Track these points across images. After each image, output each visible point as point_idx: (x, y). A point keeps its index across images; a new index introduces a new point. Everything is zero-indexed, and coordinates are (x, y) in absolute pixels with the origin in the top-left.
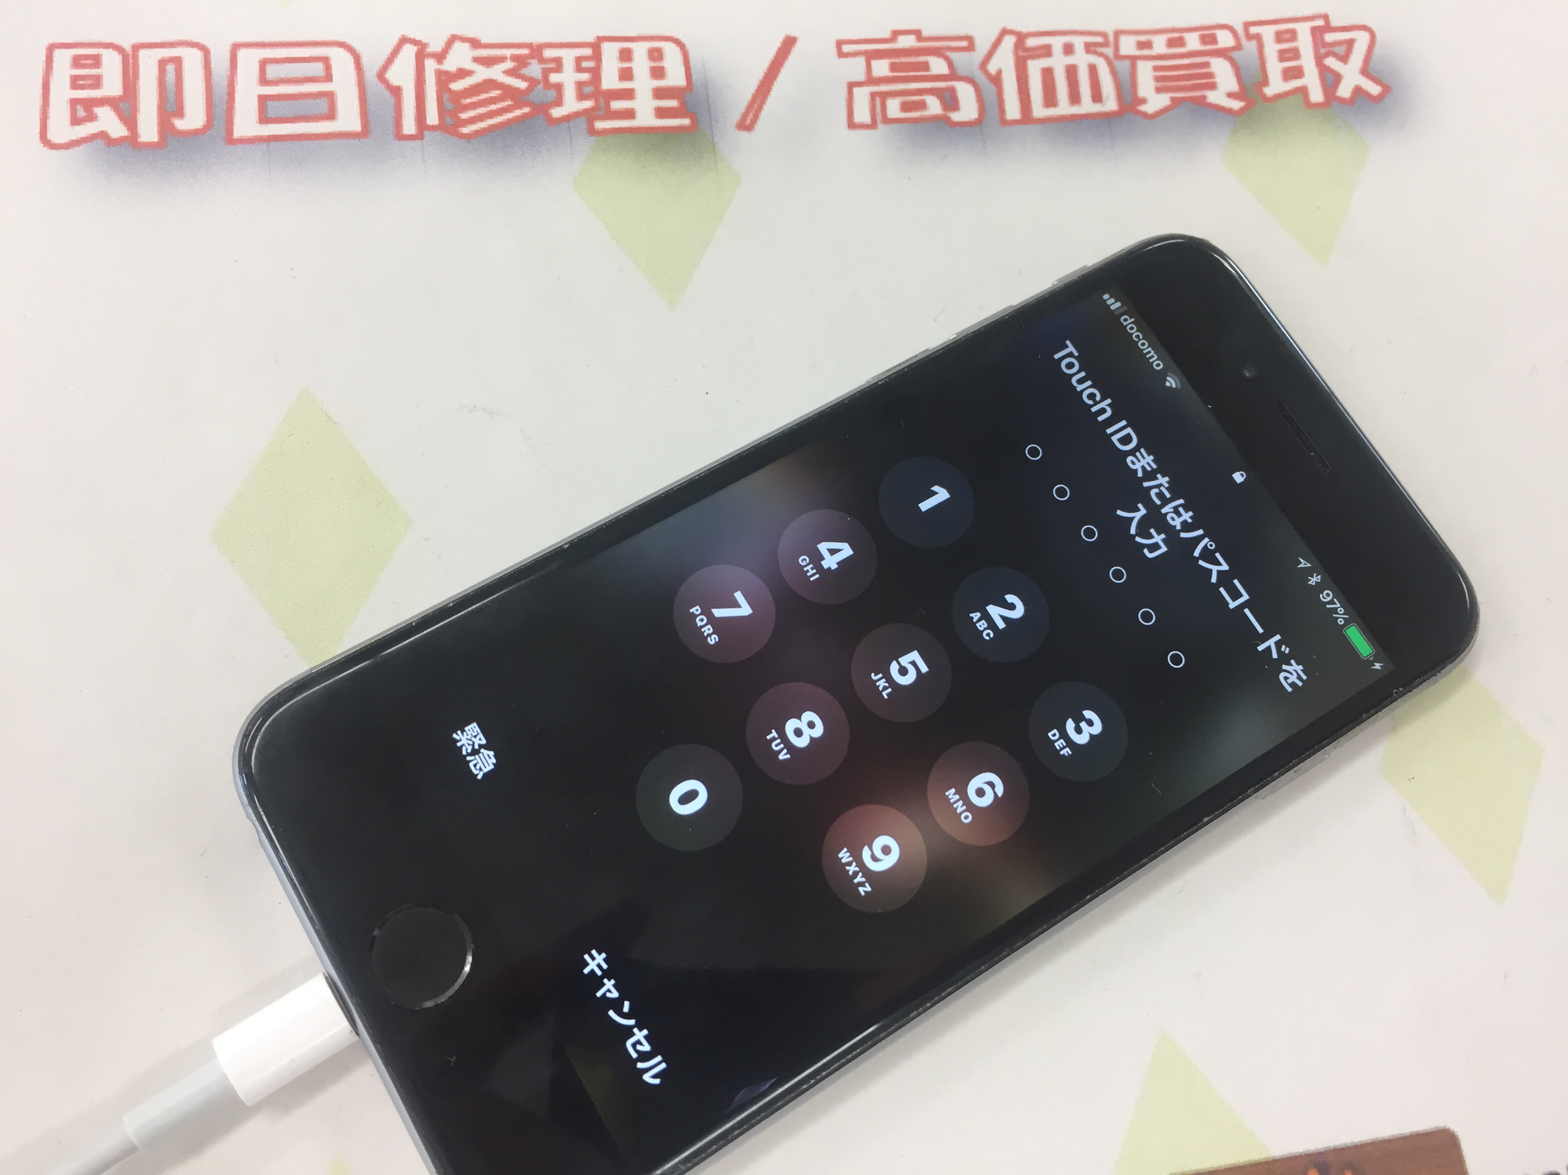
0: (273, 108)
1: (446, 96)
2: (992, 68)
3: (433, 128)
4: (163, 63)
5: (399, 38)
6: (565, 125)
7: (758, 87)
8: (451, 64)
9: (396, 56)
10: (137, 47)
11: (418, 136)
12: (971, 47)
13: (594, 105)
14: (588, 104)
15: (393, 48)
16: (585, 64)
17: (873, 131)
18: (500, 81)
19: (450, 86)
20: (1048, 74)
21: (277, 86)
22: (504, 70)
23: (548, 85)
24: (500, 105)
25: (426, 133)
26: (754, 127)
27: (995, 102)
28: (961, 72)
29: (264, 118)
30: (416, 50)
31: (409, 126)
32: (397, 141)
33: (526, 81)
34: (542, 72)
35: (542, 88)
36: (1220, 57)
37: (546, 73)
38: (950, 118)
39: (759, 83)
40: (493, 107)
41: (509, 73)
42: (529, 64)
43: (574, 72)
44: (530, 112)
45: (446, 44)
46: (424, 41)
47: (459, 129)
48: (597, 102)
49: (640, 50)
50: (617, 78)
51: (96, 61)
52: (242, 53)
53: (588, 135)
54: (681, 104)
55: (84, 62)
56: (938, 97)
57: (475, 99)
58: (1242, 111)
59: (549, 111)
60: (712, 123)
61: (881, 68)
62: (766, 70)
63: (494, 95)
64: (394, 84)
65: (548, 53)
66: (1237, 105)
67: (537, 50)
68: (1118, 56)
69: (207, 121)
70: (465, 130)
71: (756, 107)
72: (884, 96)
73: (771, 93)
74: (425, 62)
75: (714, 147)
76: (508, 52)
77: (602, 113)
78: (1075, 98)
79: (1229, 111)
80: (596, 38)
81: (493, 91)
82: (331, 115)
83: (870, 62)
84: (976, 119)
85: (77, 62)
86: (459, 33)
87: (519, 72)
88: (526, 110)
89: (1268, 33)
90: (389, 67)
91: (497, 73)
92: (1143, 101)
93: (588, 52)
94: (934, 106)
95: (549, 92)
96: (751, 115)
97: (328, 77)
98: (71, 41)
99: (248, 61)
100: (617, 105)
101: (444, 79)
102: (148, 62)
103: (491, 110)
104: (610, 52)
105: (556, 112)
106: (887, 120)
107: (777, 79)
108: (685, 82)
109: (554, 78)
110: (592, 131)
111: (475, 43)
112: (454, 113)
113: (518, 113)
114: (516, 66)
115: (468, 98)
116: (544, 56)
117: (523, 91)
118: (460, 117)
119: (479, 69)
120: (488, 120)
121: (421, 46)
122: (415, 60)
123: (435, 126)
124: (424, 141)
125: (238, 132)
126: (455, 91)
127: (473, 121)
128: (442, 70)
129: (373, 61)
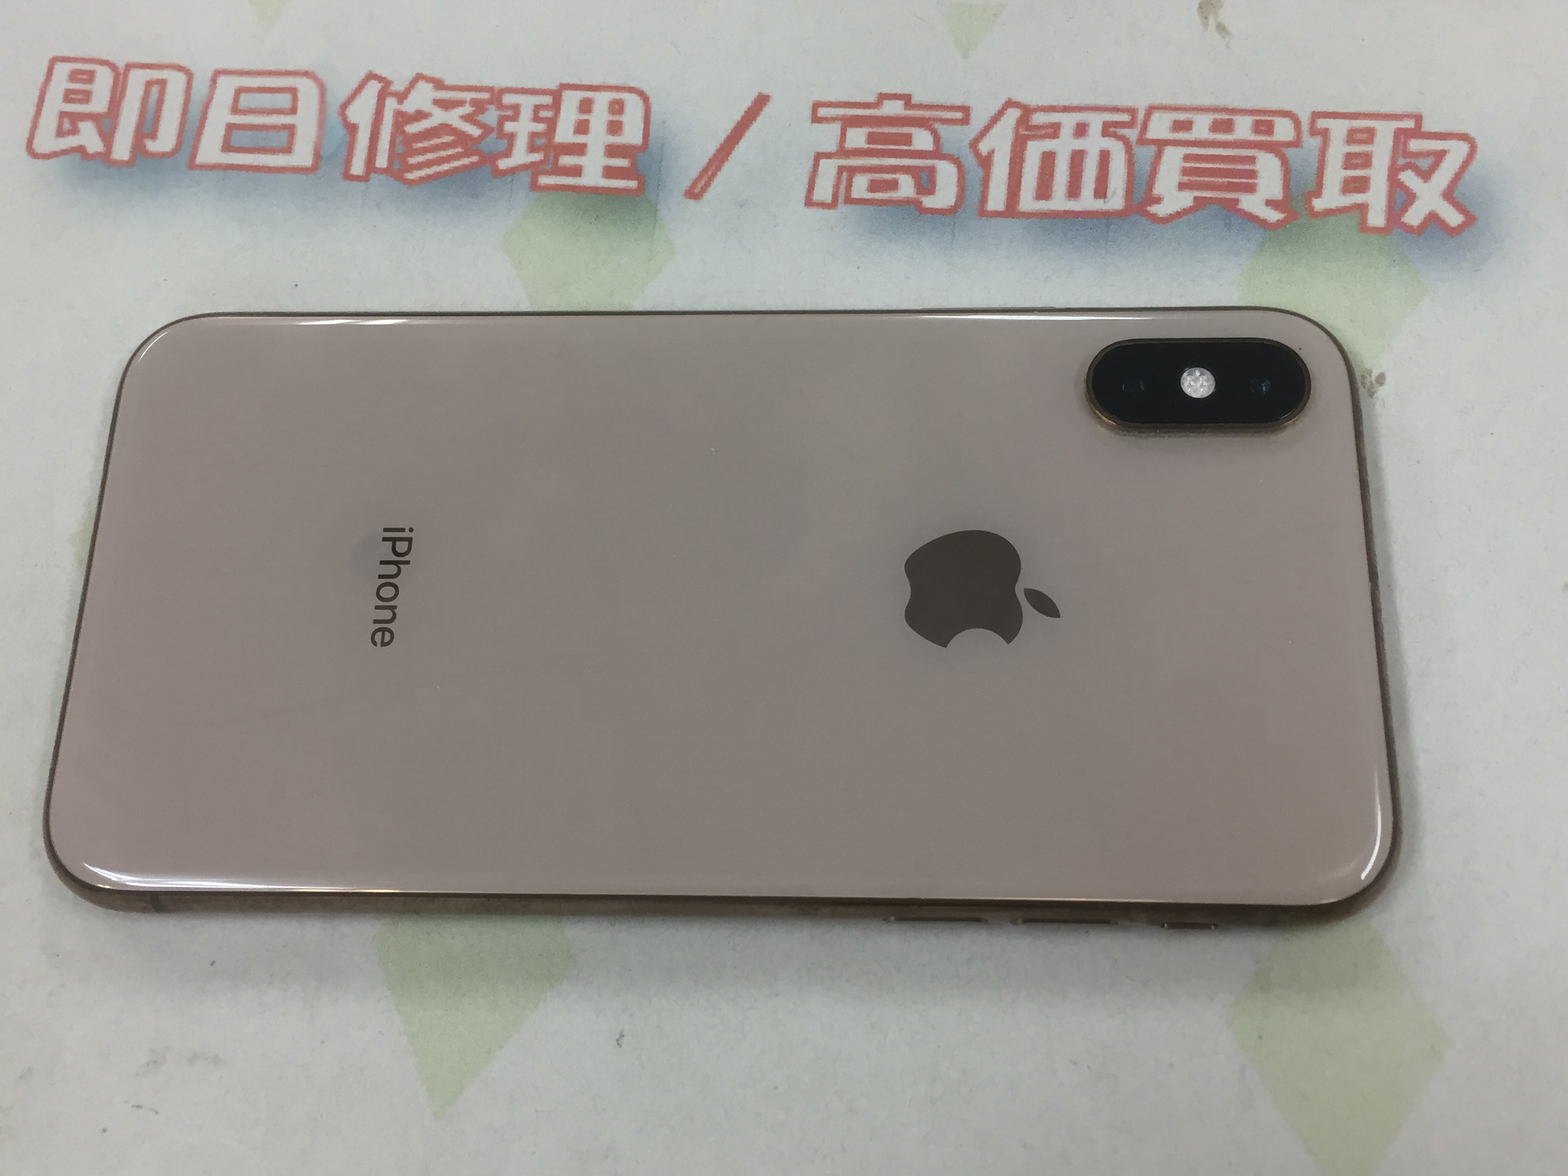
0: (239, 138)
1: (399, 139)
2: (984, 147)
3: (382, 171)
4: (149, 84)
5: (366, 73)
6: (509, 178)
7: (717, 151)
8: (410, 106)
9: (360, 92)
10: (129, 67)
11: (364, 178)
12: (965, 121)
13: (543, 159)
14: (537, 157)
15: (358, 84)
16: (543, 114)
17: (831, 211)
18: (455, 127)
19: (405, 129)
20: (1048, 159)
21: (245, 115)
22: (461, 115)
23: (501, 133)
24: (450, 152)
25: (374, 177)
26: (702, 196)
27: (978, 189)
28: (945, 150)
29: (227, 147)
30: (380, 87)
31: (358, 167)
32: (343, 180)
33: (480, 128)
34: (498, 119)
35: (495, 137)
36: (1271, 152)
37: (502, 120)
38: (922, 202)
39: (719, 145)
40: (443, 153)
41: (467, 118)
42: (487, 109)
43: (530, 121)
44: (476, 162)
45: (410, 83)
46: (390, 77)
47: (405, 174)
48: (546, 156)
49: (602, 100)
50: (572, 130)
51: (90, 77)
52: (222, 80)
53: (529, 190)
54: (632, 164)
55: (79, 77)
56: (912, 177)
57: (425, 144)
58: (1279, 223)
59: (496, 163)
60: (660, 188)
61: (857, 138)
62: (730, 131)
63: (447, 141)
64: (352, 122)
65: (508, 99)
66: (1274, 216)
67: (497, 95)
68: (1142, 140)
69: (177, 145)
70: (411, 176)
71: (710, 174)
72: (853, 171)
73: (729, 158)
74: (386, 101)
75: (656, 214)
76: (468, 96)
77: (548, 168)
78: (1074, 191)
79: (1262, 223)
80: (558, 84)
81: (445, 137)
82: (288, 150)
83: (846, 130)
84: (951, 206)
85: (74, 76)
86: (425, 71)
87: (475, 118)
88: (475, 159)
89: (1339, 129)
90: (352, 103)
91: (453, 118)
92: (1158, 200)
93: (547, 100)
94: (906, 187)
95: (501, 141)
96: (703, 182)
97: (293, 111)
98: (72, 55)
99: (227, 87)
100: (566, 160)
101: (402, 119)
102: (137, 81)
103: (440, 157)
104: (571, 101)
105: (504, 164)
106: (849, 200)
107: (740, 143)
108: (641, 140)
109: (509, 127)
110: (534, 186)
111: (439, 84)
112: (403, 158)
113: (466, 161)
114: (474, 111)
115: (420, 142)
116: (503, 102)
117: (475, 139)
118: (408, 161)
119: (437, 112)
120: (435, 167)
121: (386, 83)
122: (377, 98)
123: (383, 169)
124: (368, 183)
125: (200, 159)
126: (408, 133)
127: (420, 166)
128: (401, 110)
129: (338, 93)
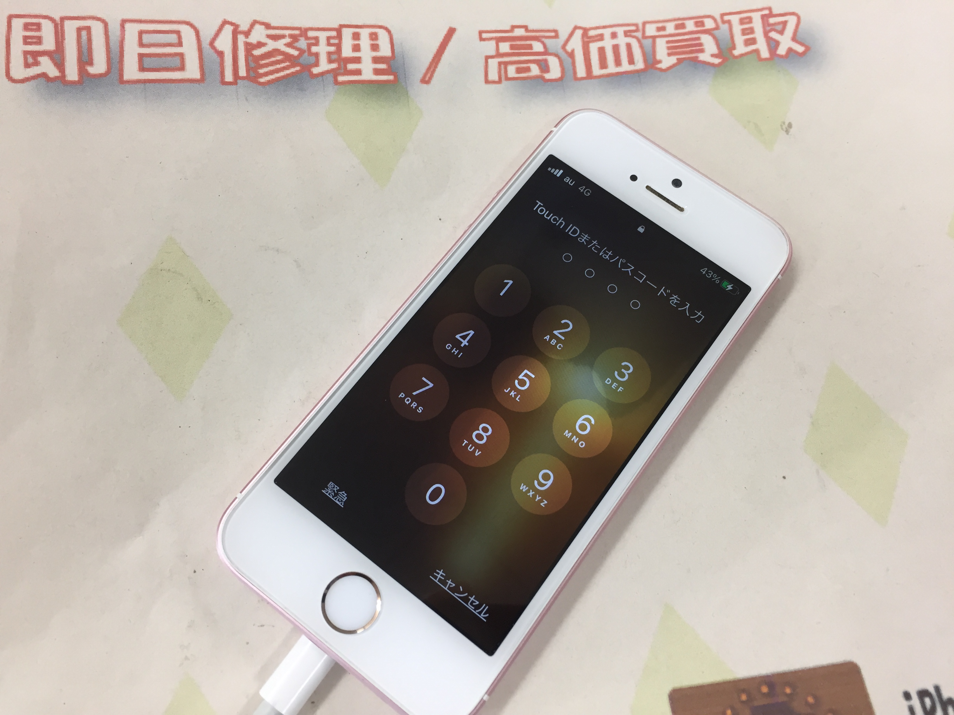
0: (148, 62)
1: (250, 58)
2: (569, 48)
3: (243, 78)
4: (79, 30)
5: (222, 21)
6: (320, 78)
7: (434, 57)
8: (253, 39)
9: (221, 33)
10: (63, 19)
11: (234, 83)
12: (556, 36)
13: (337, 66)
14: (334, 66)
15: (219, 27)
16: (333, 41)
17: (499, 85)
18: (283, 50)
19: (253, 53)
20: (602, 51)
21: (149, 48)
22: (285, 43)
23: (310, 53)
24: (282, 65)
25: (239, 81)
26: (431, 81)
27: (571, 67)
28: (551, 50)
29: (142, 69)
30: (233, 29)
31: (229, 77)
32: (222, 85)
33: (297, 51)
34: (307, 45)
35: (307, 55)
36: (707, 34)
37: (309, 46)
38: (544, 77)
39: (434, 55)
40: (278, 66)
41: (288, 45)
42: (299, 40)
43: (326, 46)
44: (299, 70)
45: (250, 26)
46: (238, 23)
47: (258, 79)
48: (339, 64)
49: (365, 33)
50: (351, 50)
51: (38, 27)
52: (128, 26)
53: (334, 84)
54: (388, 66)
55: (31, 27)
56: (537, 65)
57: (267, 61)
58: (720, 64)
59: (311, 70)
60: (406, 79)
61: (505, 47)
62: (438, 47)
63: (279, 59)
64: (220, 50)
65: (311, 34)
66: (716, 61)
67: (304, 32)
68: (644, 37)
69: (108, 69)
70: (262, 80)
71: (432, 70)
72: (506, 64)
73: (441, 61)
74: (238, 37)
75: (407, 91)
76: (287, 32)
77: (342, 71)
78: (618, 63)
79: (712, 65)
80: (339, 25)
81: (278, 56)
82: (182, 68)
83: (498, 44)
84: (559, 77)
85: (26, 27)
86: (258, 19)
87: (294, 45)
88: (298, 68)
89: (735, 19)
90: (217, 39)
91: (280, 45)
92: (660, 61)
93: (334, 34)
94: (535, 71)
95: (311, 58)
96: (429, 74)
97: (180, 44)
99: (132, 30)
100: (351, 66)
101: (250, 47)
102: (70, 29)
103: (277, 68)
104: (347, 34)
105: (316, 70)
106: (507, 79)
107: (444, 53)
108: (391, 54)
109: (314, 49)
110: (336, 82)
111: (268, 26)
112: (255, 70)
114: (293, 41)
115: (263, 60)
116: (308, 35)
117: (296, 56)
118: (258, 72)
119: (269, 41)
120: (276, 74)
121: (236, 27)
122: (232, 35)
123: (244, 77)
124: (237, 86)
125: (126, 77)
126: (255, 55)
127: (266, 74)
128: (248, 42)
129: (207, 35)
